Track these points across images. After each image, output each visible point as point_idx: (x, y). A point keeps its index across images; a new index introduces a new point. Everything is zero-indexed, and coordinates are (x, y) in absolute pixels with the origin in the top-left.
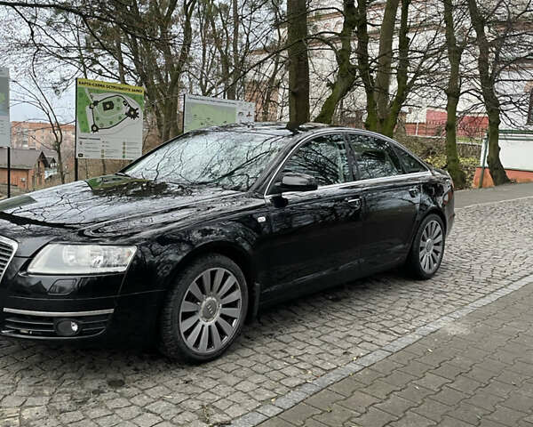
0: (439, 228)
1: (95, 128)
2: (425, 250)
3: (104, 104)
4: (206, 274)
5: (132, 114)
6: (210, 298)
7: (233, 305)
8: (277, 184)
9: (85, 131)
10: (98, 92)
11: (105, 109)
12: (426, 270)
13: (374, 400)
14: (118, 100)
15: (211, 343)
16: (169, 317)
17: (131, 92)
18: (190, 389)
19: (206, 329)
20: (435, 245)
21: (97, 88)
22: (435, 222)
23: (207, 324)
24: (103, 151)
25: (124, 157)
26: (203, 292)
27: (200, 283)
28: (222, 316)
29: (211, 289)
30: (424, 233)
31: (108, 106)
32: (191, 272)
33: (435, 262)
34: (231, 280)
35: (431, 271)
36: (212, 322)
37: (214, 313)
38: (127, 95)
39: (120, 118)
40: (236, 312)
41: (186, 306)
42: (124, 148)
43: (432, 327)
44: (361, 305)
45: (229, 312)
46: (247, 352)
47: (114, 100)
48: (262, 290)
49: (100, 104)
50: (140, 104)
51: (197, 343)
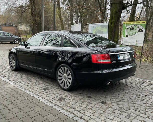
1: (127, 36)
3: (131, 29)
5: (140, 31)
9: (124, 37)
10: (129, 25)
14: (136, 27)
17: (140, 24)
21: (129, 24)
24: (129, 43)
25: (136, 45)
39: (136, 32)
42: (136, 42)
47: (134, 27)
49: (129, 29)
50: (144, 27)
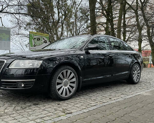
0: (139, 68)
1: (35, 46)
2: (135, 74)
3: (37, 39)
4: (64, 71)
5: (45, 42)
6: (66, 80)
7: (73, 83)
8: (87, 48)
9: (32, 46)
10: (35, 35)
11: (38, 40)
12: (135, 81)
13: (120, 109)
14: (41, 38)
15: (66, 94)
16: (53, 83)
18: (59, 106)
19: (65, 89)
20: (138, 73)
22: (137, 66)
23: (65, 88)
26: (64, 77)
27: (63, 74)
28: (70, 86)
29: (66, 77)
30: (134, 69)
31: (39, 39)
32: (60, 70)
33: (138, 79)
34: (73, 75)
35: (137, 82)
36: (67, 88)
37: (67, 84)
38: (44, 36)
39: (42, 43)
40: (74, 85)
41: (58, 81)
43: (139, 94)
44: (115, 89)
45: (72, 85)
46: (78, 98)
47: (40, 38)
48: (82, 79)
49: (36, 39)
50: (48, 39)
51: (62, 93)
